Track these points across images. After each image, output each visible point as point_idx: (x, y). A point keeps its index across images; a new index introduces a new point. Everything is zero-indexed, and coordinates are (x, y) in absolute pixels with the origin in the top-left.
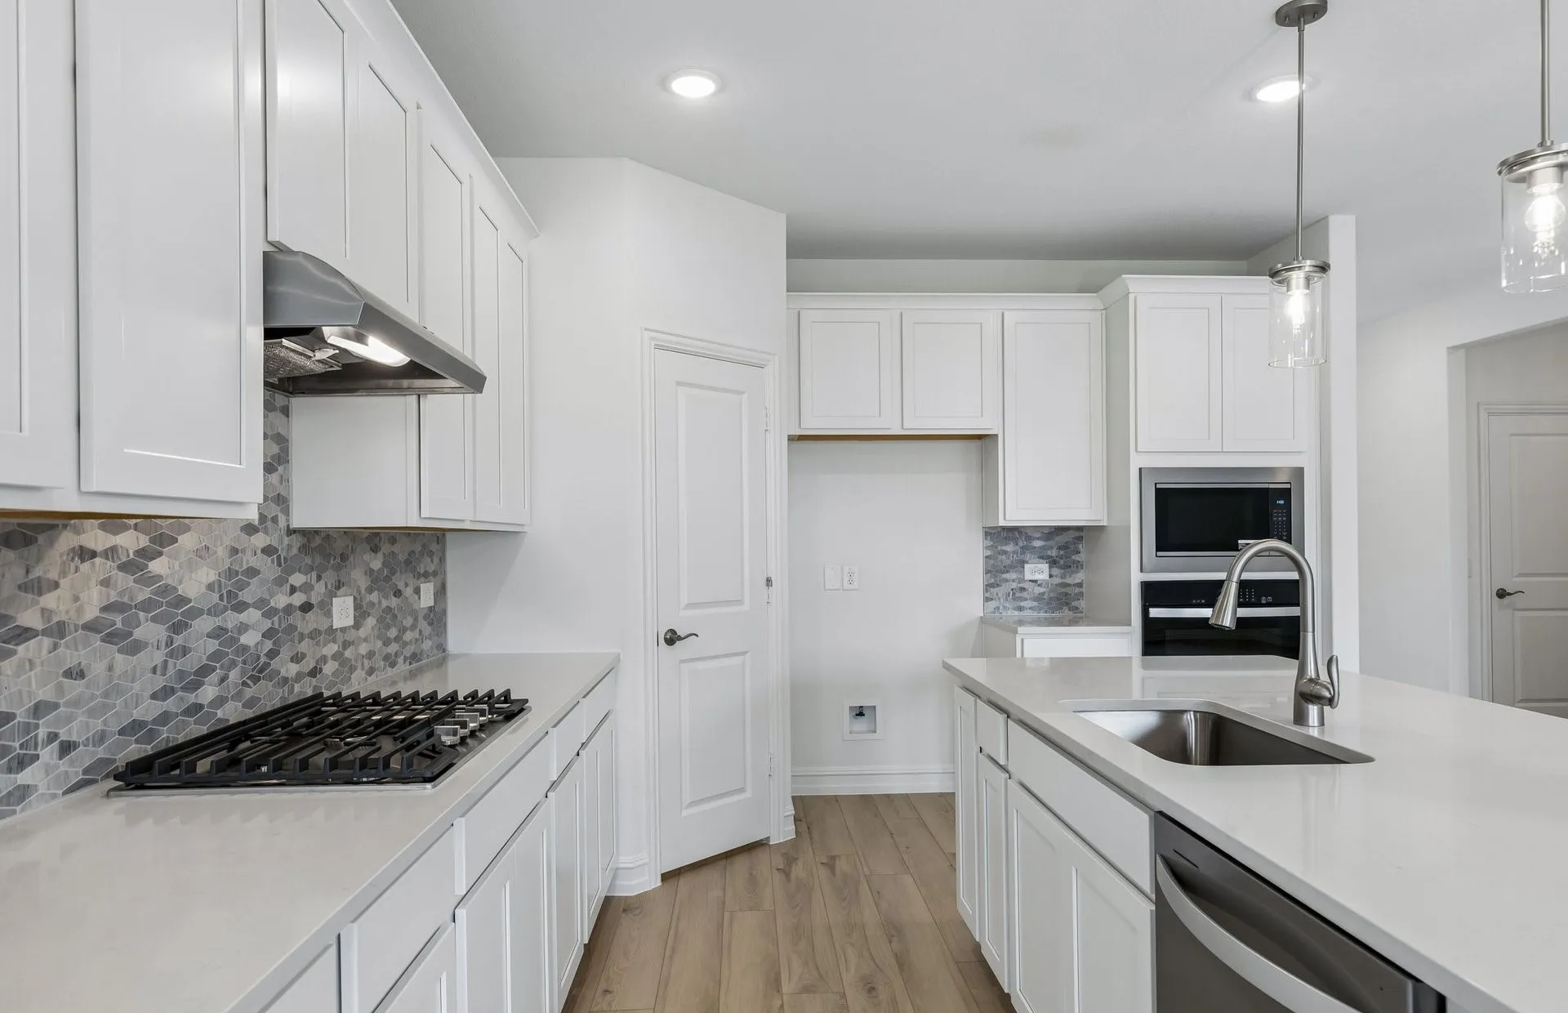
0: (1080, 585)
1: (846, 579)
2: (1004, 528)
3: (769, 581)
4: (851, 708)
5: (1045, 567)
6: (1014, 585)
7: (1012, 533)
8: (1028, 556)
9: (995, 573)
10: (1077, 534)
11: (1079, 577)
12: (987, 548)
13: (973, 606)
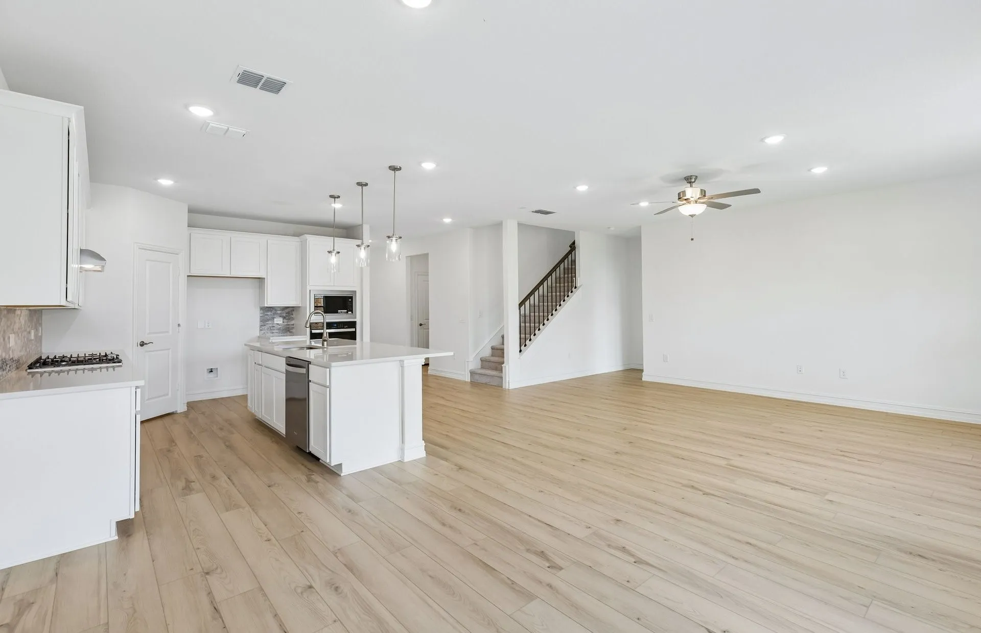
0: (293, 325)
1: (207, 324)
2: (267, 307)
3: (179, 325)
4: (207, 370)
5: (281, 319)
6: (270, 325)
7: (270, 309)
8: (275, 316)
9: (264, 321)
10: (292, 309)
11: (293, 322)
12: (261, 313)
13: (257, 333)
